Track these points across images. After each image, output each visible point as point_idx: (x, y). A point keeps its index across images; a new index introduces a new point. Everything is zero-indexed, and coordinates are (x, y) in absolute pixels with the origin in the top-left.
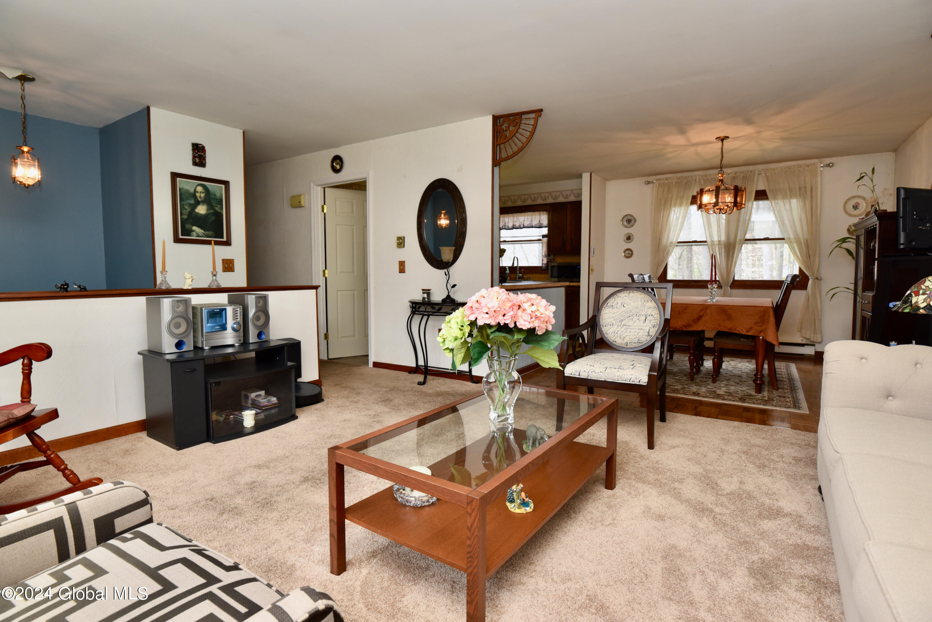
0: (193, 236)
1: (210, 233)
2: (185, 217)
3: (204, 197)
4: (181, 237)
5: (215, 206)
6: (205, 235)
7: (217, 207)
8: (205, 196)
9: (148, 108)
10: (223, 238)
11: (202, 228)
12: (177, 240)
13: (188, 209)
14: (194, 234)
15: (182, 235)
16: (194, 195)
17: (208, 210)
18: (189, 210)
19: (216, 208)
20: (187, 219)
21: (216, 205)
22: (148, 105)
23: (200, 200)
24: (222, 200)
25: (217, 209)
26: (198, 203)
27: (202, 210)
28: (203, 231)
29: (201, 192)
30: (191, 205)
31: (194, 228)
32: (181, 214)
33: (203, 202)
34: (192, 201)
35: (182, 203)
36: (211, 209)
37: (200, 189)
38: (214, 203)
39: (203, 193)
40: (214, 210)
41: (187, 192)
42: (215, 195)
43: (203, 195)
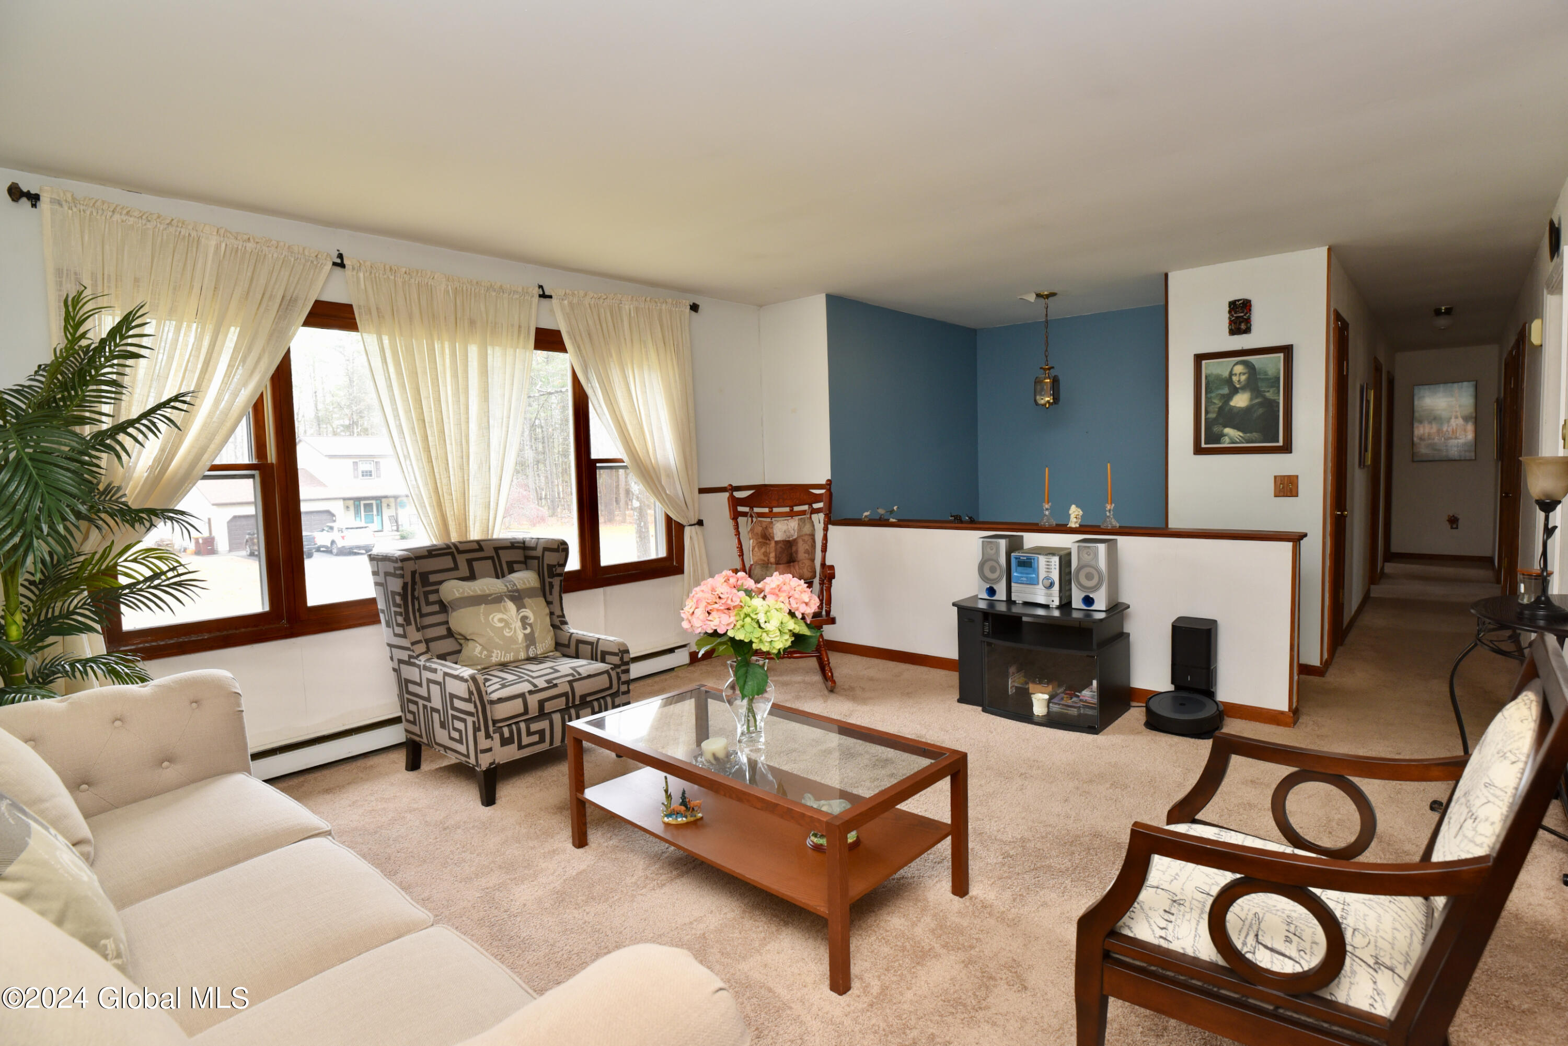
0: (1224, 443)
1: (1255, 435)
2: (1212, 416)
3: (1245, 380)
4: (1203, 445)
5: (1265, 391)
6: (1245, 440)
7: (1268, 391)
8: (1248, 379)
9: (1166, 275)
10: (1278, 441)
11: (1239, 430)
12: (1199, 450)
13: (1218, 403)
14: (1227, 439)
15: (1205, 444)
16: (1229, 381)
17: (1251, 399)
18: (1221, 404)
19: (1267, 394)
20: (1215, 419)
21: (1267, 390)
22: (1165, 271)
23: (1238, 386)
24: (1279, 378)
25: (1269, 395)
26: (1235, 391)
27: (1241, 401)
28: (1241, 434)
29: (1240, 374)
30: (1223, 396)
31: (1227, 430)
32: (1207, 412)
33: (1243, 389)
34: (1225, 391)
35: (1209, 395)
36: (1257, 397)
37: (1239, 369)
38: (1262, 386)
39: (1244, 374)
40: (1264, 397)
41: (1218, 378)
42: (1266, 373)
43: (1243, 378)
